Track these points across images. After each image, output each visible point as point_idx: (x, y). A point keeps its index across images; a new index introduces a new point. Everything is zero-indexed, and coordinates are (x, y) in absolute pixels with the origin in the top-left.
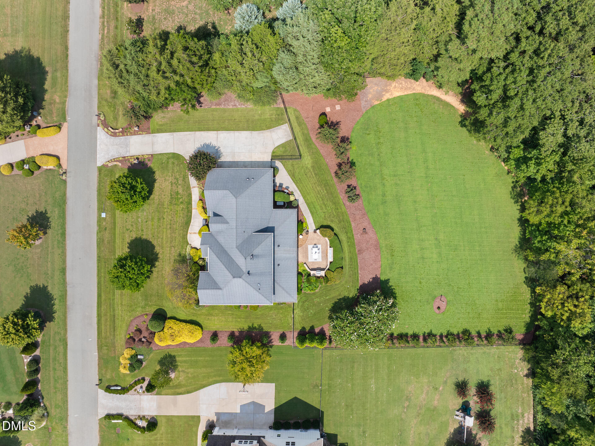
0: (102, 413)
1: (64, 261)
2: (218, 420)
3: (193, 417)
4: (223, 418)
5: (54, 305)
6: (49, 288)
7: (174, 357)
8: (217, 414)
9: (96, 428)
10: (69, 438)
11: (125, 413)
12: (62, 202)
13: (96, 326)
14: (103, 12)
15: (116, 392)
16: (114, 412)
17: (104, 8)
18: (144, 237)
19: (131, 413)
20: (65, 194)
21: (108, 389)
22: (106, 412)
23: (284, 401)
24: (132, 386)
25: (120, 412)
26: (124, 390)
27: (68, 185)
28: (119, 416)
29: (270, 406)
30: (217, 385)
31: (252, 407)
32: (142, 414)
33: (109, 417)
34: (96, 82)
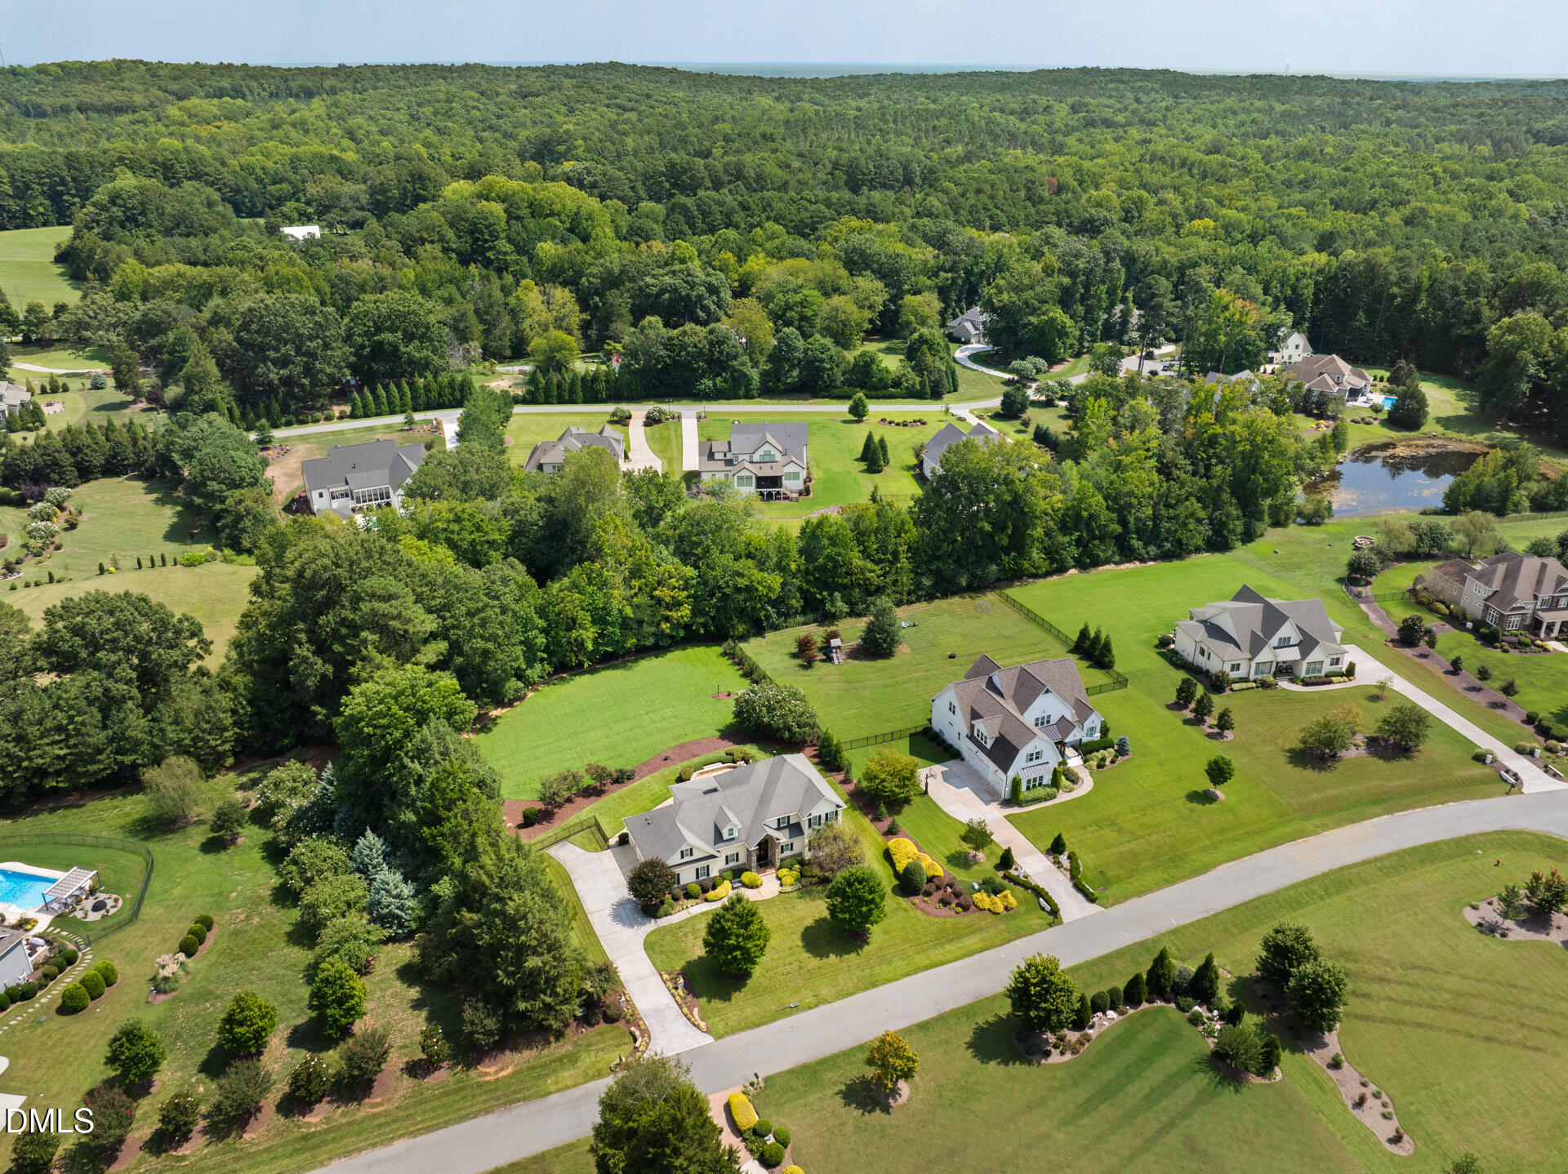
0: (1094, 909)
2: (993, 801)
3: (1011, 821)
5: (987, 1022)
6: (968, 1039)
8: (986, 803)
9: (1119, 909)
10: (1163, 930)
11: (1069, 883)
12: (806, 1073)
13: (977, 957)
14: (402, 1136)
15: (1049, 900)
16: (1080, 896)
17: (392, 1139)
19: (1062, 878)
20: (791, 1072)
21: (1055, 912)
22: (1090, 905)
24: (1026, 886)
25: (1073, 890)
26: (1039, 892)
27: (770, 1072)
28: (1079, 888)
29: (938, 769)
30: (951, 815)
31: (952, 781)
32: (1054, 867)
33: (1091, 899)
34: (553, 1098)
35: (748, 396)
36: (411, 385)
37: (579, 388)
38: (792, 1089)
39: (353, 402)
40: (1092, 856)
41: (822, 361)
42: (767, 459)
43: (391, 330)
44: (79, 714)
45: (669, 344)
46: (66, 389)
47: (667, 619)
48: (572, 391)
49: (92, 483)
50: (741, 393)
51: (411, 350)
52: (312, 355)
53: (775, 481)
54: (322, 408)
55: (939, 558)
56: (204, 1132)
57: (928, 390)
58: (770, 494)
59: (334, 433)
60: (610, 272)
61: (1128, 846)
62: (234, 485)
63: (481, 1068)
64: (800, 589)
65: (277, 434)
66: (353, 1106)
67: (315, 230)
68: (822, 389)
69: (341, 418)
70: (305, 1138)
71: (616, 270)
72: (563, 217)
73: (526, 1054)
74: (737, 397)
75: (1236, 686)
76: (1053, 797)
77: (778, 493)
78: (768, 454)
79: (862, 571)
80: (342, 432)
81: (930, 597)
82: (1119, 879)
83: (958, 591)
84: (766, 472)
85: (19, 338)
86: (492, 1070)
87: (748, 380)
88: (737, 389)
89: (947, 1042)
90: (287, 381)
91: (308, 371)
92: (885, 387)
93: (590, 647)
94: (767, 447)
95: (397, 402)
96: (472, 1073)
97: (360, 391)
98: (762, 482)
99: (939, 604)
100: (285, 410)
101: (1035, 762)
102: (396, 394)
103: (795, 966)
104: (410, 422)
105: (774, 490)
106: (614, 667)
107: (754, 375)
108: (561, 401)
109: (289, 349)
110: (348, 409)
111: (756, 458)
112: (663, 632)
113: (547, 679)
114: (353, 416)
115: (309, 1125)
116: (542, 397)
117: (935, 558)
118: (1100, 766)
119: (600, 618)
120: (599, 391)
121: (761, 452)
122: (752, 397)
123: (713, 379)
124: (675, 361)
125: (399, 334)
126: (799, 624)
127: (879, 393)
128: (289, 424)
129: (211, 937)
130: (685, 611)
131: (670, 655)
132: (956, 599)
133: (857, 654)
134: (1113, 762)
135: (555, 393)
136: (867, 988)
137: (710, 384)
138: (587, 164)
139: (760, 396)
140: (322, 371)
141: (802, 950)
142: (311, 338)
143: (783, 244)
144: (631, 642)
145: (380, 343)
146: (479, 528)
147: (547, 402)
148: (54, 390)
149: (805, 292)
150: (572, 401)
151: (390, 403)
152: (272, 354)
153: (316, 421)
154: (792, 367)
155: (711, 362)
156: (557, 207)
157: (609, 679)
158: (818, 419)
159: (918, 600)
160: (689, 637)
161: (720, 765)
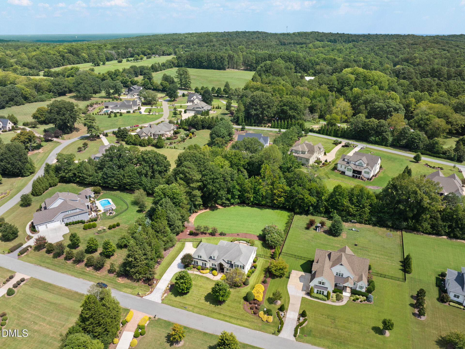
0: (294, 339)
1: (200, 332)
2: (305, 291)
3: (302, 299)
4: (305, 289)
6: (212, 345)
7: (269, 298)
8: (302, 290)
9: (301, 344)
11: (295, 326)
12: (168, 324)
13: (242, 327)
15: (282, 327)
16: (293, 332)
18: (206, 294)
19: (295, 324)
20: (165, 321)
21: (279, 331)
23: (301, 269)
24: (280, 319)
25: (294, 329)
26: (282, 323)
27: (161, 318)
28: (296, 330)
29: (302, 273)
30: (288, 288)
31: (301, 279)
32: (297, 319)
33: (295, 336)
34: (121, 293)
35: (386, 146)
36: (288, 122)
37: (333, 132)
38: (161, 325)
39: (272, 123)
40: (313, 324)
41: (415, 139)
42: (360, 165)
43: (287, 106)
44: (134, 174)
45: (364, 124)
46: (220, 108)
47: (277, 200)
48: (330, 132)
49: (204, 130)
50: (384, 144)
51: (290, 112)
52: (264, 109)
53: (360, 173)
54: (264, 123)
55: (384, 212)
56: (73, 261)
57: (456, 158)
58: (356, 176)
59: (262, 130)
60: (367, 99)
61: (329, 329)
62: (218, 136)
63: (119, 278)
64: (325, 206)
65: (247, 127)
66: (95, 271)
67: (313, 78)
68: (413, 149)
69: (268, 127)
70: (84, 272)
71: (369, 99)
72: (373, 81)
73: (129, 281)
74: (382, 145)
75: (451, 304)
76: (325, 301)
77: (359, 177)
78: (361, 163)
79: (348, 207)
80: (264, 130)
81: (374, 225)
82: (315, 336)
83: (387, 227)
84: (358, 169)
85: (227, 96)
86: (120, 280)
87: (387, 140)
88: (383, 142)
89: (206, 342)
90: (257, 115)
91: (262, 113)
92: (439, 153)
93: (252, 200)
94: (361, 161)
95: (283, 126)
96: (117, 278)
97: (277, 121)
98: (354, 171)
99: (377, 228)
100: (255, 123)
101: (321, 285)
102: (283, 124)
103: (198, 299)
104: (280, 131)
105: (358, 175)
106: (259, 208)
107: (390, 139)
108: (327, 134)
109: (258, 107)
110: (270, 125)
111: (357, 164)
112: (274, 203)
113: (239, 204)
114: (271, 127)
115: (86, 270)
116: (321, 132)
117: (380, 212)
118: (354, 300)
119: (256, 192)
120: (338, 134)
121: (359, 162)
122: (387, 146)
123: (375, 137)
124: (364, 129)
125: (288, 108)
126: (321, 217)
127: (435, 155)
128: (255, 126)
129: (117, 227)
130: (282, 199)
131: (276, 211)
132: (385, 229)
133: (327, 232)
134: (361, 301)
135: (326, 132)
136: (206, 315)
137: (374, 139)
138: (404, 67)
139: (390, 146)
140: (265, 114)
141: (204, 296)
142: (265, 104)
143: (436, 98)
144: (263, 202)
145: (283, 109)
146: (239, 160)
147: (323, 134)
148: (218, 108)
149: (430, 115)
150: (330, 135)
151: (281, 126)
152: (254, 107)
153: (262, 126)
154: (405, 139)
155: (376, 132)
156: (371, 78)
157: (256, 210)
158: (401, 158)
159: (369, 224)
160: (283, 208)
161: (245, 242)
